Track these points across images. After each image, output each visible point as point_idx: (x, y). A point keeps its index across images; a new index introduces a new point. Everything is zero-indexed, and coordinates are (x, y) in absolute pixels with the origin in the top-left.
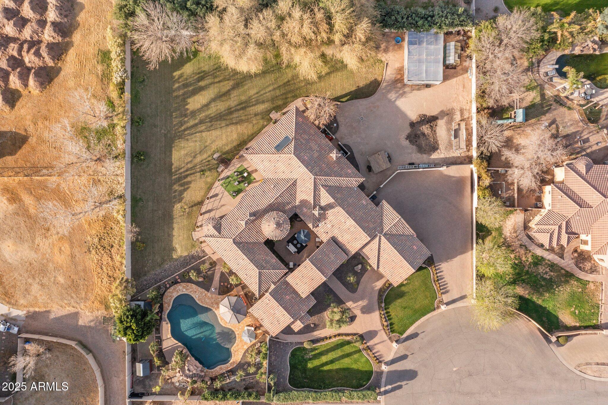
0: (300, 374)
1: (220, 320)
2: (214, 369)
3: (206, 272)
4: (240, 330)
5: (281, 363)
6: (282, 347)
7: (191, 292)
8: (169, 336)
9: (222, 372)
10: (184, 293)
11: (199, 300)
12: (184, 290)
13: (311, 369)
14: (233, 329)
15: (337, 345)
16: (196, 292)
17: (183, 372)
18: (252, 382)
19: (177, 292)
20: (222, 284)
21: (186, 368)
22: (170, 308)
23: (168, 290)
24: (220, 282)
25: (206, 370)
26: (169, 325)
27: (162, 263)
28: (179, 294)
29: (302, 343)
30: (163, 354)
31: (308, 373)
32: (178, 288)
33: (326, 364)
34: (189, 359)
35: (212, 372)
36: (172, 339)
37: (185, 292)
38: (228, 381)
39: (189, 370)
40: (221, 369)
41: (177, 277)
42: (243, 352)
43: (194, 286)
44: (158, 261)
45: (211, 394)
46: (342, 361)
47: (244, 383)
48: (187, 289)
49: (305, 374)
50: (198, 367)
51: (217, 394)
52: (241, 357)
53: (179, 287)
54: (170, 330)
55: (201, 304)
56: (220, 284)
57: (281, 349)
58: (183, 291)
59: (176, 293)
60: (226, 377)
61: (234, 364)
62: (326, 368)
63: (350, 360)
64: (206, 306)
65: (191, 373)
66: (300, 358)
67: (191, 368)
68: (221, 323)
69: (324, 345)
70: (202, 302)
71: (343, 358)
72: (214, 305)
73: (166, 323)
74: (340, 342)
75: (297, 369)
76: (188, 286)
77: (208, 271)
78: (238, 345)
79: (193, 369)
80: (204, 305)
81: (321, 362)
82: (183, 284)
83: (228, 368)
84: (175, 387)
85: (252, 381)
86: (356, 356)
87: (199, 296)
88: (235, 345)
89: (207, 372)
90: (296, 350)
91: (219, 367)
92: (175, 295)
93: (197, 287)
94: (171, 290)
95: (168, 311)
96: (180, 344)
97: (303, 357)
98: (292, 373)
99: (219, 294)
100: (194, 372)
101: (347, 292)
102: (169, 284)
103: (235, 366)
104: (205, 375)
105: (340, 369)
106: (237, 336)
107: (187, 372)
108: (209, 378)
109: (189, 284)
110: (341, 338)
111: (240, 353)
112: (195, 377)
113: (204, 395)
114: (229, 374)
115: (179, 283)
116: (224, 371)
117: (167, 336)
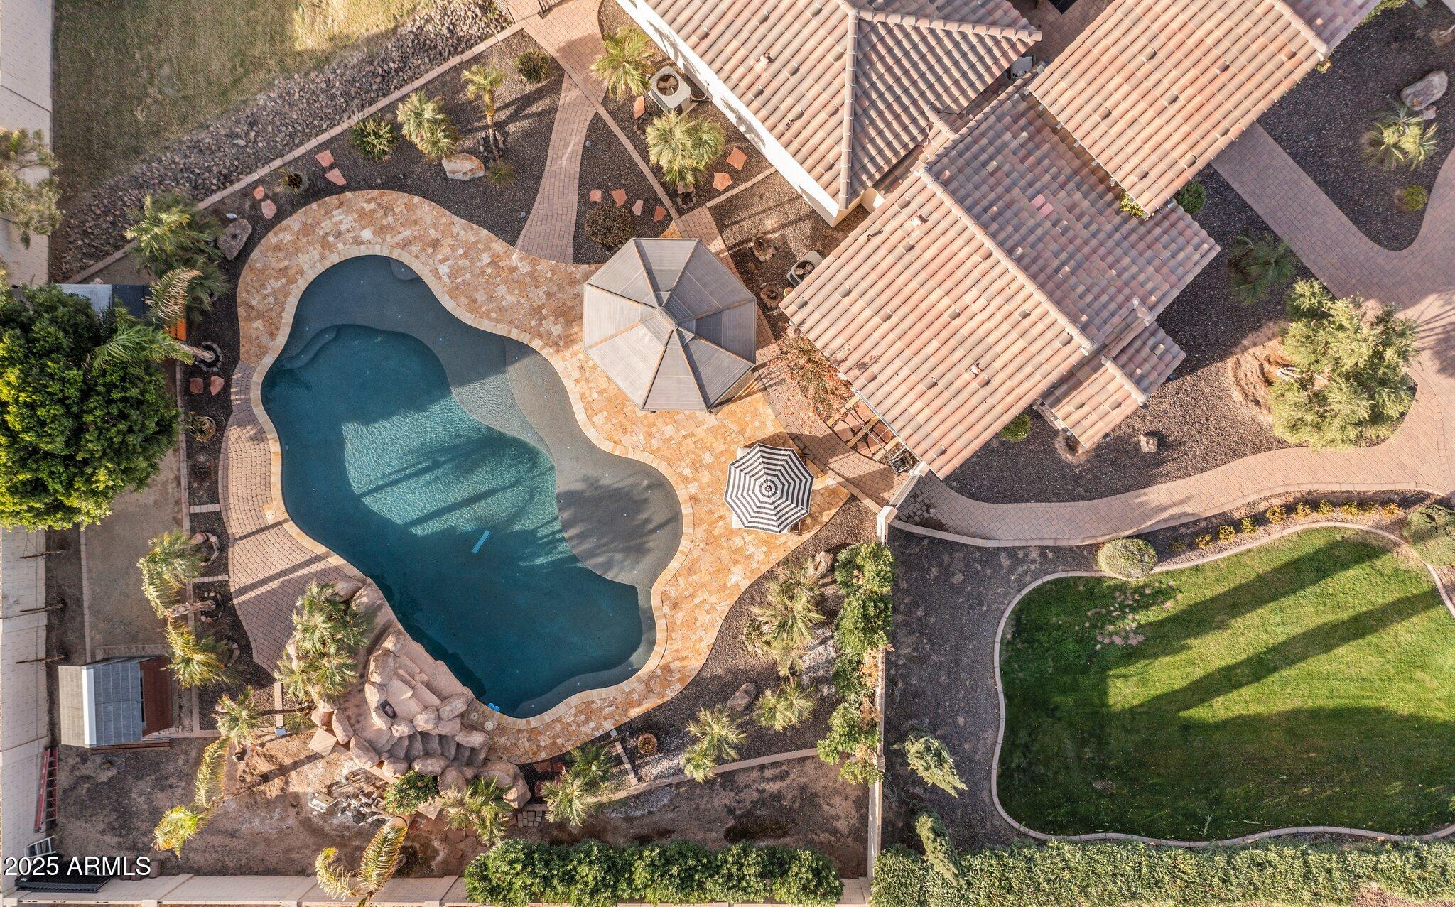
0: (1068, 743)
1: (580, 416)
2: (547, 716)
3: (499, 126)
4: (706, 477)
5: (954, 677)
6: (957, 579)
7: (407, 243)
8: (275, 511)
9: (590, 730)
10: (363, 251)
11: (454, 292)
12: (366, 234)
13: (1133, 712)
14: (662, 468)
15: (1295, 565)
16: (435, 244)
17: (355, 722)
18: (777, 797)
19: (326, 246)
20: (596, 195)
21: (372, 697)
22: (282, 339)
23: (272, 238)
24: (586, 182)
25: (494, 718)
26: (274, 447)
27: (236, 82)
28: (335, 259)
29: (1086, 555)
30: (237, 625)
31: (1116, 738)
32: (327, 225)
33: (1227, 680)
34: (389, 644)
35: (533, 733)
36: (291, 528)
37: (371, 244)
38: (633, 785)
39: (387, 709)
40: (587, 711)
41: (325, 158)
42: (724, 607)
43: (426, 210)
44: (215, 65)
45: (529, 860)
46: (1322, 664)
47: (727, 798)
48: (382, 230)
49: (1101, 743)
50: (444, 699)
51: (565, 858)
52: (710, 637)
53: (338, 215)
54: (276, 479)
55: (467, 318)
56: (584, 198)
57: (956, 590)
58: (358, 242)
59: (315, 252)
60: (618, 761)
61: (666, 683)
62: (1221, 708)
63: (1376, 661)
64: (501, 330)
65: (401, 730)
66: (1070, 645)
67: (403, 696)
68: (591, 434)
69: (1215, 566)
70: (473, 305)
71: (1328, 648)
72: (547, 324)
73: (250, 431)
74: (1309, 549)
75: (1053, 711)
76: (388, 210)
77: (514, 118)
78: (690, 570)
79: (414, 706)
80: (486, 326)
81: (1198, 672)
82: (362, 200)
83: (631, 704)
84: (307, 824)
85: (774, 787)
86: (1408, 632)
87: (455, 272)
88: (674, 565)
89: (501, 730)
90: (1043, 597)
91: (575, 700)
92: (311, 264)
93: (446, 217)
94: (287, 237)
95: (269, 361)
96: (336, 560)
97: (1085, 640)
98: (1023, 736)
99: (578, 258)
100: (423, 722)
101: (1360, 244)
102: (274, 198)
103: (671, 693)
104: (491, 748)
105: (1315, 714)
106: (686, 510)
107: (377, 722)
108: (512, 769)
109: (399, 200)
110: (1319, 520)
111: (703, 618)
112: (427, 754)
113: (484, 867)
114: (632, 742)
115: (332, 189)
116: (609, 726)
117: (259, 512)
